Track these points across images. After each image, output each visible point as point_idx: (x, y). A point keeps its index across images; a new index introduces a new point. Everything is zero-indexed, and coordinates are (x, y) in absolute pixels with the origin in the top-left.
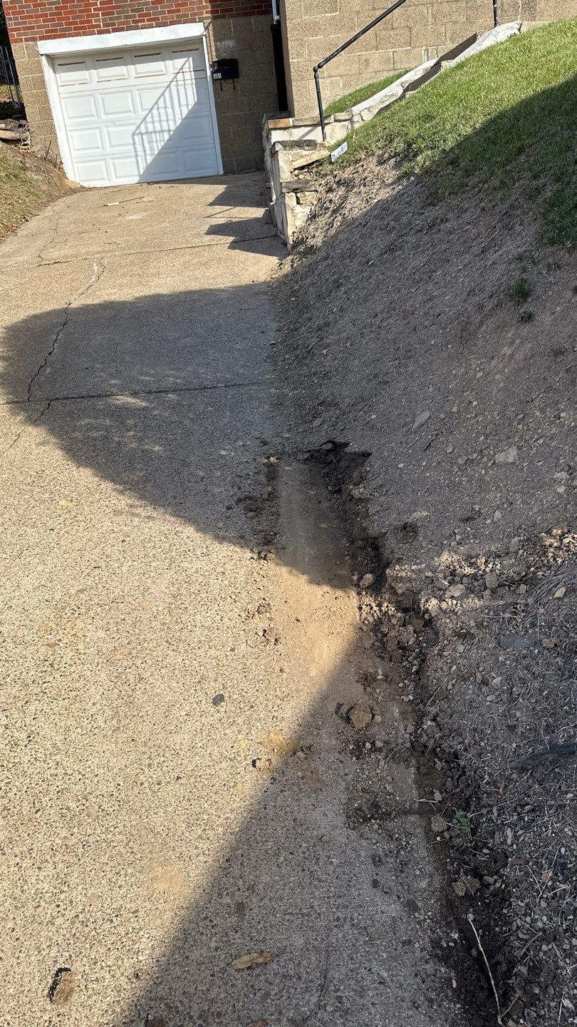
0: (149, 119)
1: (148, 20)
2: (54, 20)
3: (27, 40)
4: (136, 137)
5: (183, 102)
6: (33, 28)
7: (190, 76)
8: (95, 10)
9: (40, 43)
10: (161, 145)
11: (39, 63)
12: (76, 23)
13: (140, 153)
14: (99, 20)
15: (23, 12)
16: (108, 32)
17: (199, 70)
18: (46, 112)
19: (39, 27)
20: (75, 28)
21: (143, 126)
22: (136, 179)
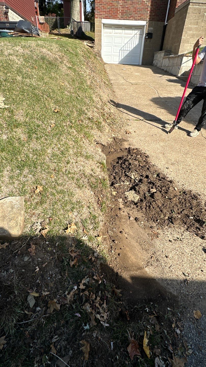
0: (125, 46)
1: (133, 18)
2: (107, 13)
3: (99, 18)
4: (120, 51)
5: (135, 43)
6: (102, 15)
7: (138, 36)
8: (119, 12)
9: (103, 20)
10: (126, 54)
11: (101, 25)
12: (113, 15)
13: (121, 55)
14: (119, 16)
15: (100, 10)
16: (121, 19)
17: (141, 35)
18: (100, 40)
19: (103, 15)
20: (113, 17)
21: (123, 48)
22: (118, 63)
